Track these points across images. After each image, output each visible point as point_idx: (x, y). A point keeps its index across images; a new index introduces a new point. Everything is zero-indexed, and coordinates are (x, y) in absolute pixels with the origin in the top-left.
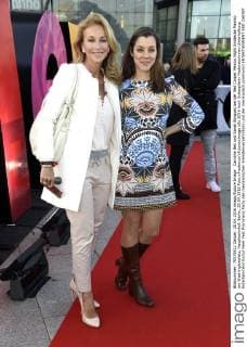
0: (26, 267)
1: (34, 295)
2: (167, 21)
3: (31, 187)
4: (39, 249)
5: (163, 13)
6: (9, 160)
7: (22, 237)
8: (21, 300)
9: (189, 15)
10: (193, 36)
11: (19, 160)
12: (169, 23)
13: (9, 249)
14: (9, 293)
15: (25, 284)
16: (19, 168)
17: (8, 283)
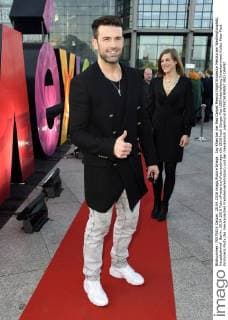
0: (34, 212)
1: (38, 230)
3: (35, 158)
4: (41, 200)
6: (21, 140)
7: (30, 192)
8: (32, 232)
9: (138, 44)
10: (141, 57)
11: (27, 140)
13: (22, 200)
14: (23, 228)
15: (33, 223)
16: (26, 146)
17: (22, 222)
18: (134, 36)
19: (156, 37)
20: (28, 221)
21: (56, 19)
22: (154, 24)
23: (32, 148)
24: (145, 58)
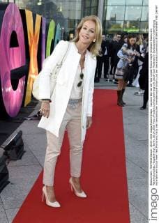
2: (90, 7)
9: (105, 5)
12: (92, 9)
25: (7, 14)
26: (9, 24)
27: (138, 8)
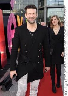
0: (7, 82)
1: (8, 90)
5: (40, 11)
6: (2, 51)
8: (6, 91)
9: (47, 12)
10: (48, 17)
12: (42, 14)
13: (1, 76)
14: (2, 89)
17: (1, 86)
18: (45, 9)
19: (54, 9)
20: (4, 86)
21: (15, 3)
22: (53, 4)
23: (6, 55)
24: (50, 17)
25: (10, 18)
26: (11, 21)
27: (60, 13)
